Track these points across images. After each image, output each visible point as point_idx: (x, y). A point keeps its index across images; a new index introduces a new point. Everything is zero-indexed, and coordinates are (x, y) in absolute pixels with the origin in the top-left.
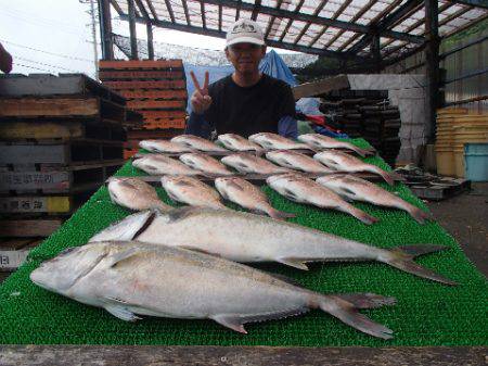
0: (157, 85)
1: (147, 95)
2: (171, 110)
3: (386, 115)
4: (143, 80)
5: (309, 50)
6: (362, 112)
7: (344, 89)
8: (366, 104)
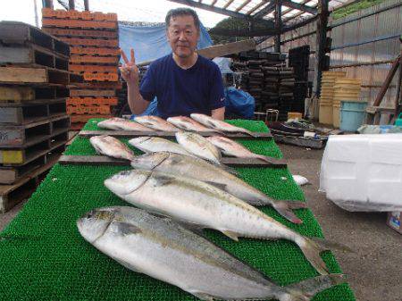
0: (94, 43)
1: (85, 51)
2: (106, 65)
3: (283, 75)
4: (81, 38)
5: (224, 11)
6: (264, 71)
7: (250, 51)
8: (268, 65)
